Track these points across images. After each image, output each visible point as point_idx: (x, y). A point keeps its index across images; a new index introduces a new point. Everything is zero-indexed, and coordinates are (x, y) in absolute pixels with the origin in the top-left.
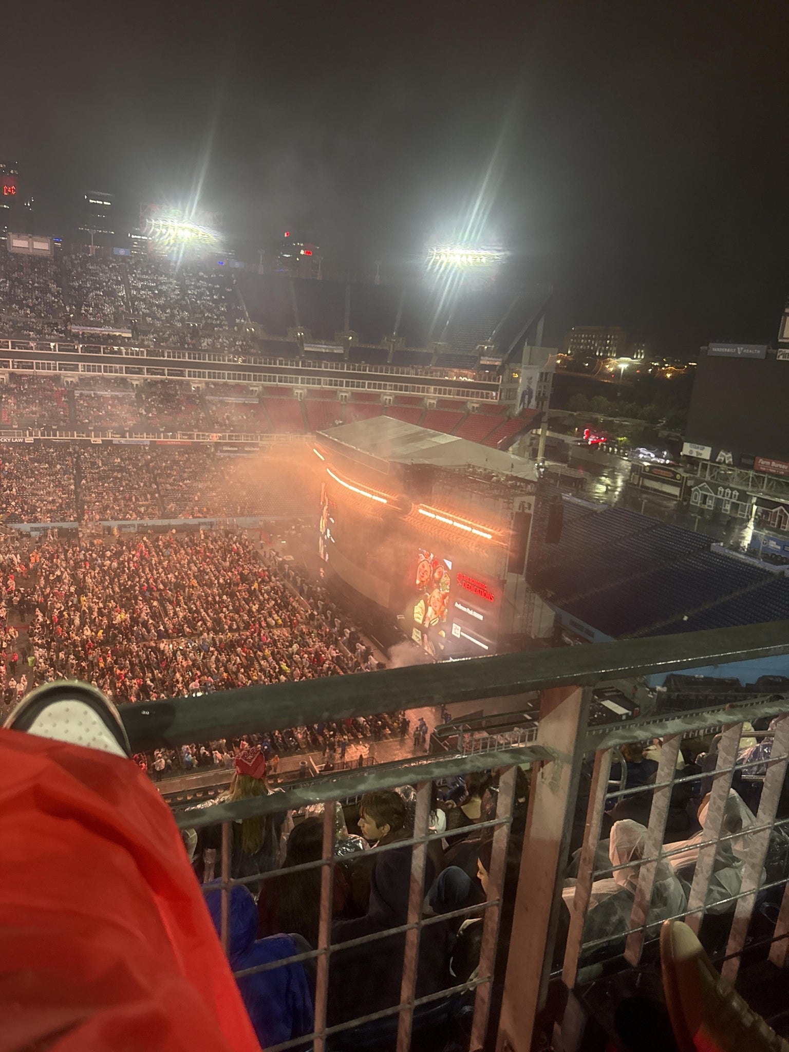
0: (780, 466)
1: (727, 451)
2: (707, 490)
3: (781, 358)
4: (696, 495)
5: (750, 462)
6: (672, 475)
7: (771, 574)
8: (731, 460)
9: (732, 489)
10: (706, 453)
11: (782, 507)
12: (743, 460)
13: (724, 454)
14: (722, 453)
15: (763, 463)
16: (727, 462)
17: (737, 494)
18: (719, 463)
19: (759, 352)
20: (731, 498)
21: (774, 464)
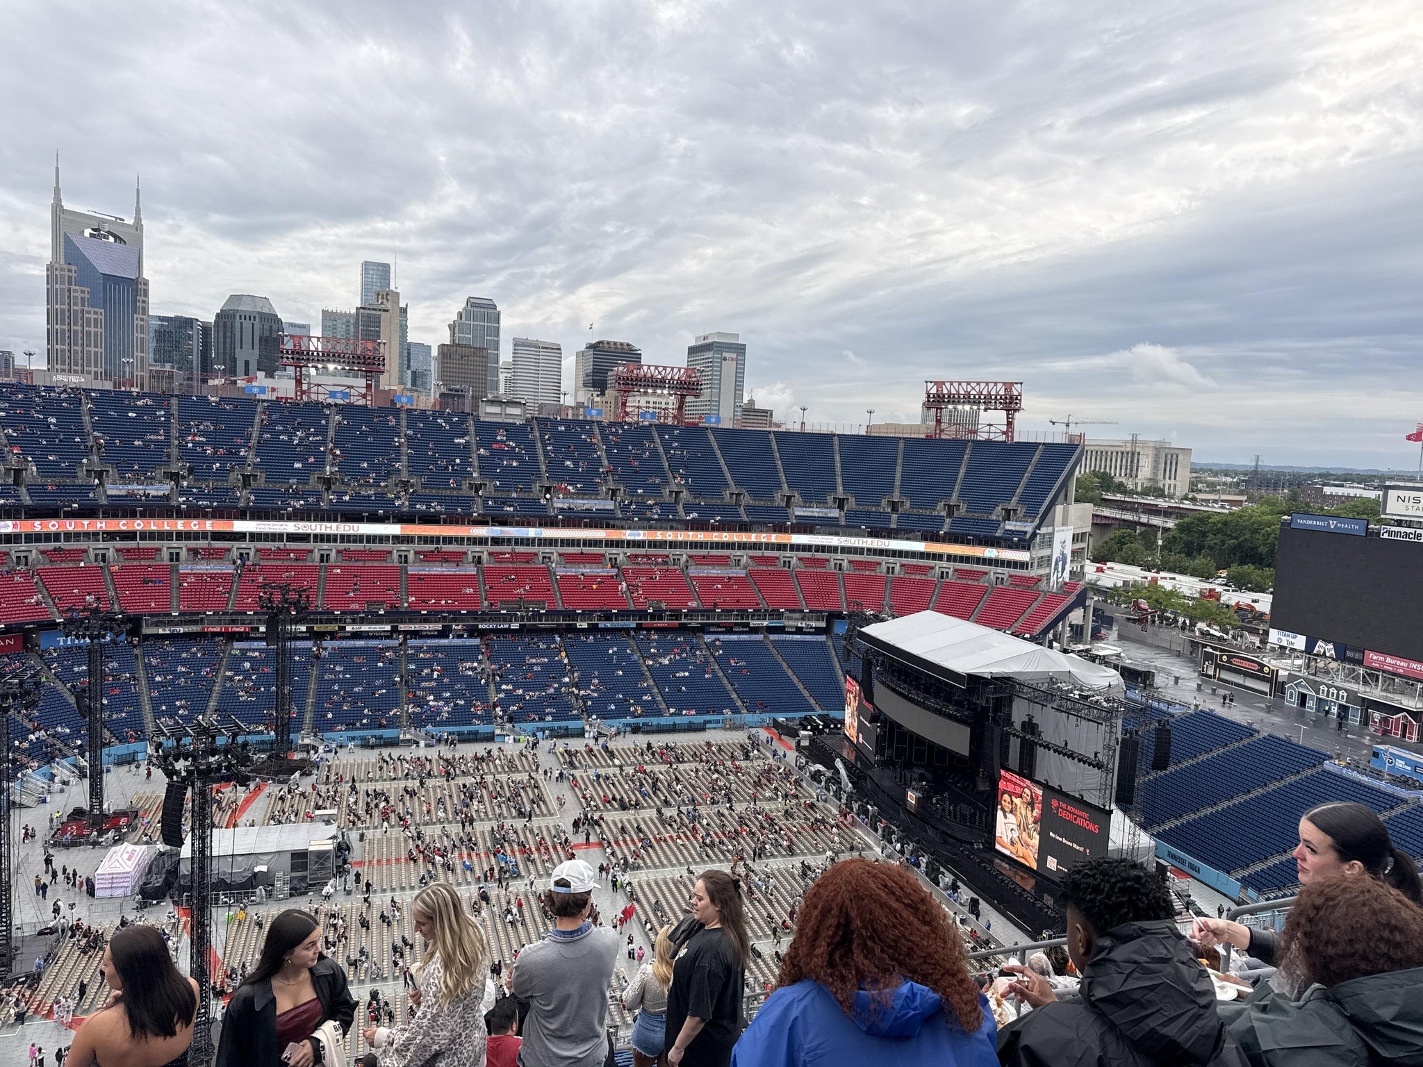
0: (1398, 663)
1: (1327, 641)
2: (1305, 687)
3: (1386, 536)
4: (1291, 694)
5: (1358, 656)
6: (1257, 667)
7: (1404, 801)
8: (1333, 652)
9: (1338, 689)
10: (1300, 642)
11: (1405, 713)
12: (1349, 654)
13: (1323, 645)
14: (1320, 643)
15: (1375, 658)
16: (1328, 654)
17: (1345, 694)
18: (1317, 655)
19: (1357, 527)
20: (1337, 699)
21: (1389, 660)
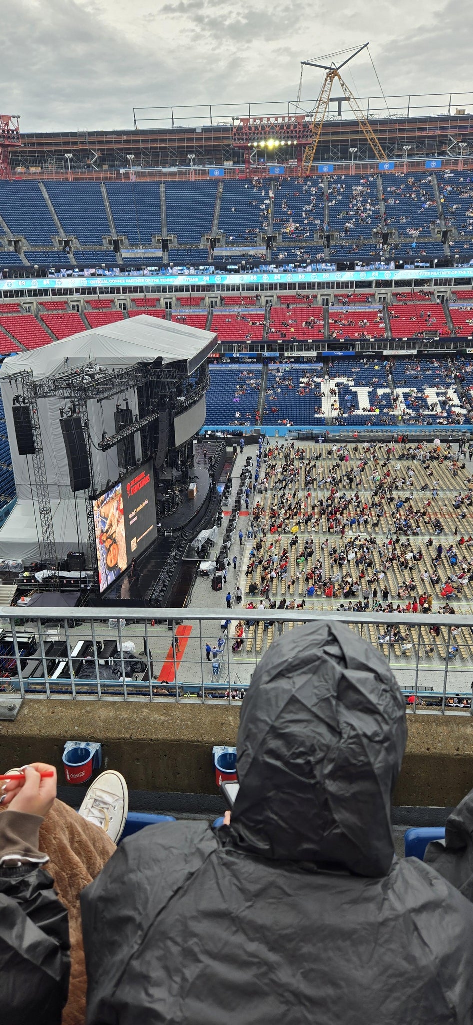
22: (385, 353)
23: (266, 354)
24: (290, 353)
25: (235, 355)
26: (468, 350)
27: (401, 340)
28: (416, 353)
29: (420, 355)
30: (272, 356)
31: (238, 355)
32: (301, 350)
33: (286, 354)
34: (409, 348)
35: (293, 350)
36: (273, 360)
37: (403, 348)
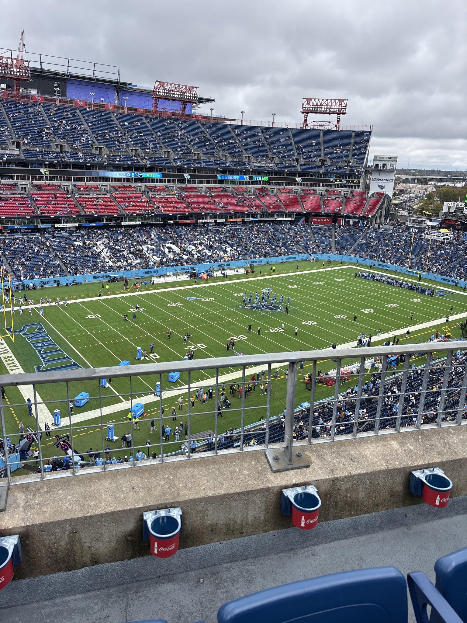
22: (122, 224)
23: (41, 226)
24: (59, 225)
25: (16, 227)
26: (169, 221)
27: (132, 215)
28: (141, 224)
29: (143, 225)
30: (46, 227)
31: (19, 227)
32: (66, 222)
33: (56, 226)
34: (136, 221)
35: (60, 223)
36: (45, 230)
37: (133, 221)
